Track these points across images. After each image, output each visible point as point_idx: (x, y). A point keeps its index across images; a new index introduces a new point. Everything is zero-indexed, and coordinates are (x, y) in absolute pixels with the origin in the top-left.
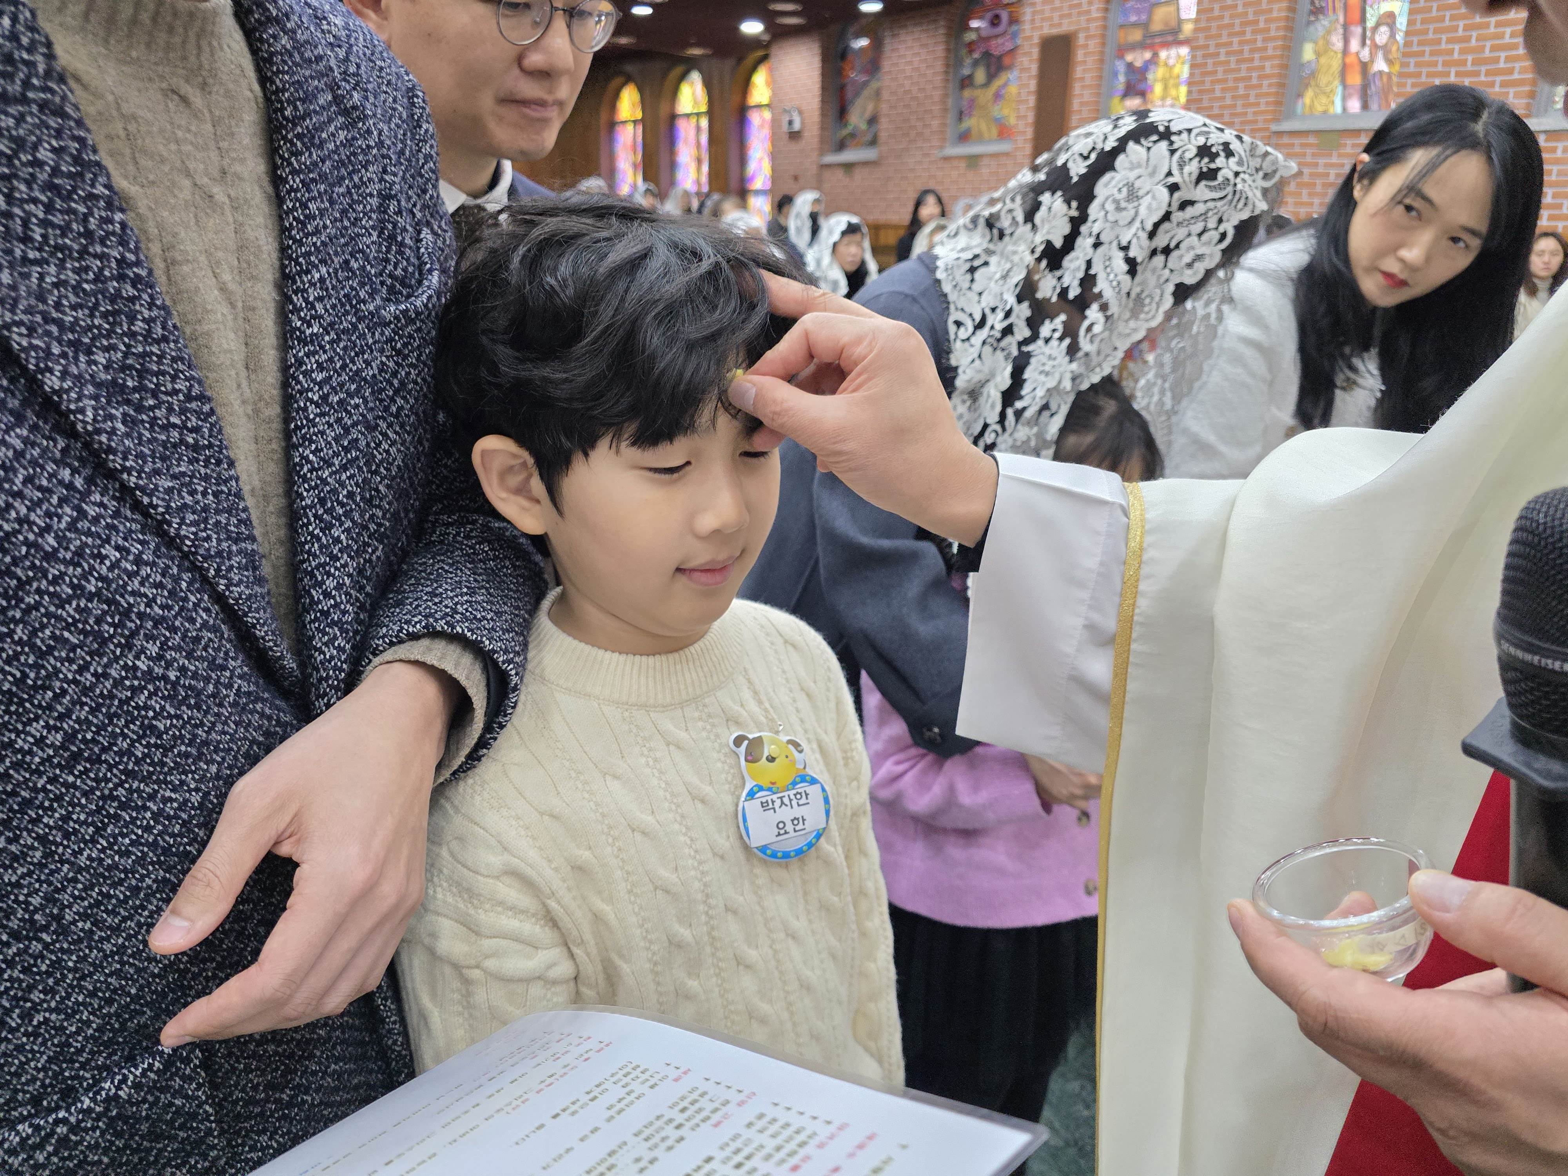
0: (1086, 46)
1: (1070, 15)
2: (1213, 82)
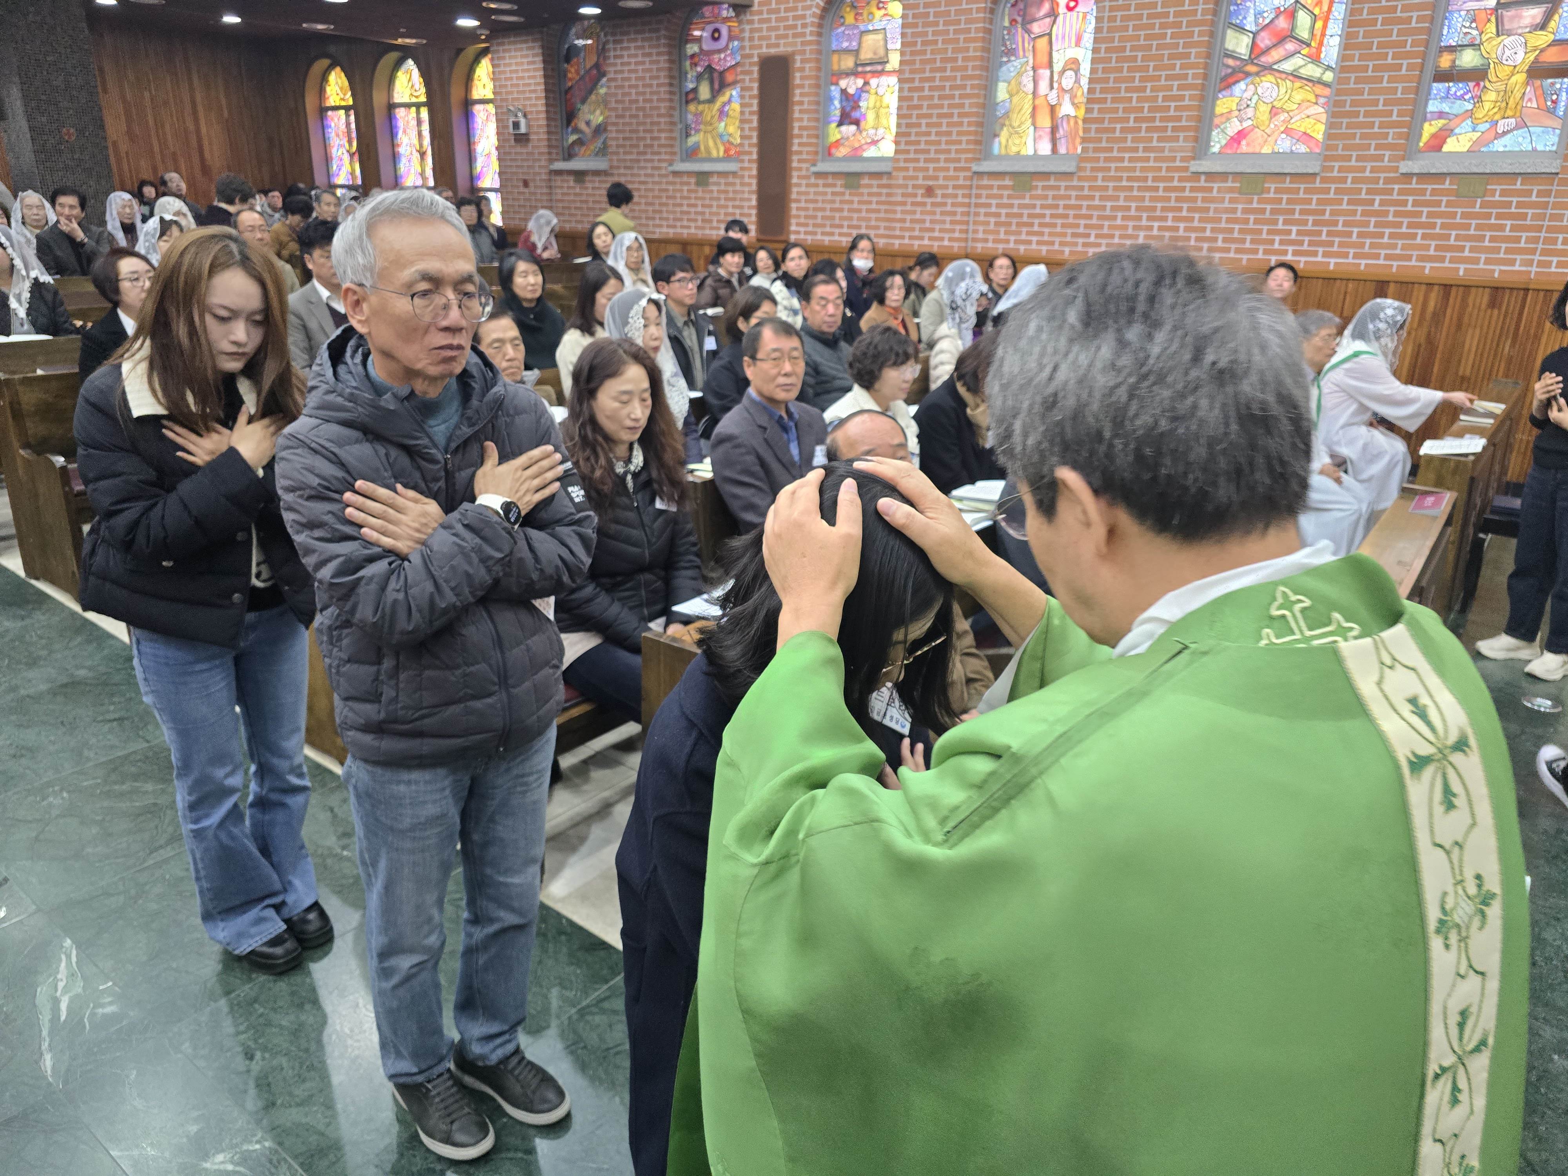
0: (802, 69)
1: (786, 36)
2: (919, 116)
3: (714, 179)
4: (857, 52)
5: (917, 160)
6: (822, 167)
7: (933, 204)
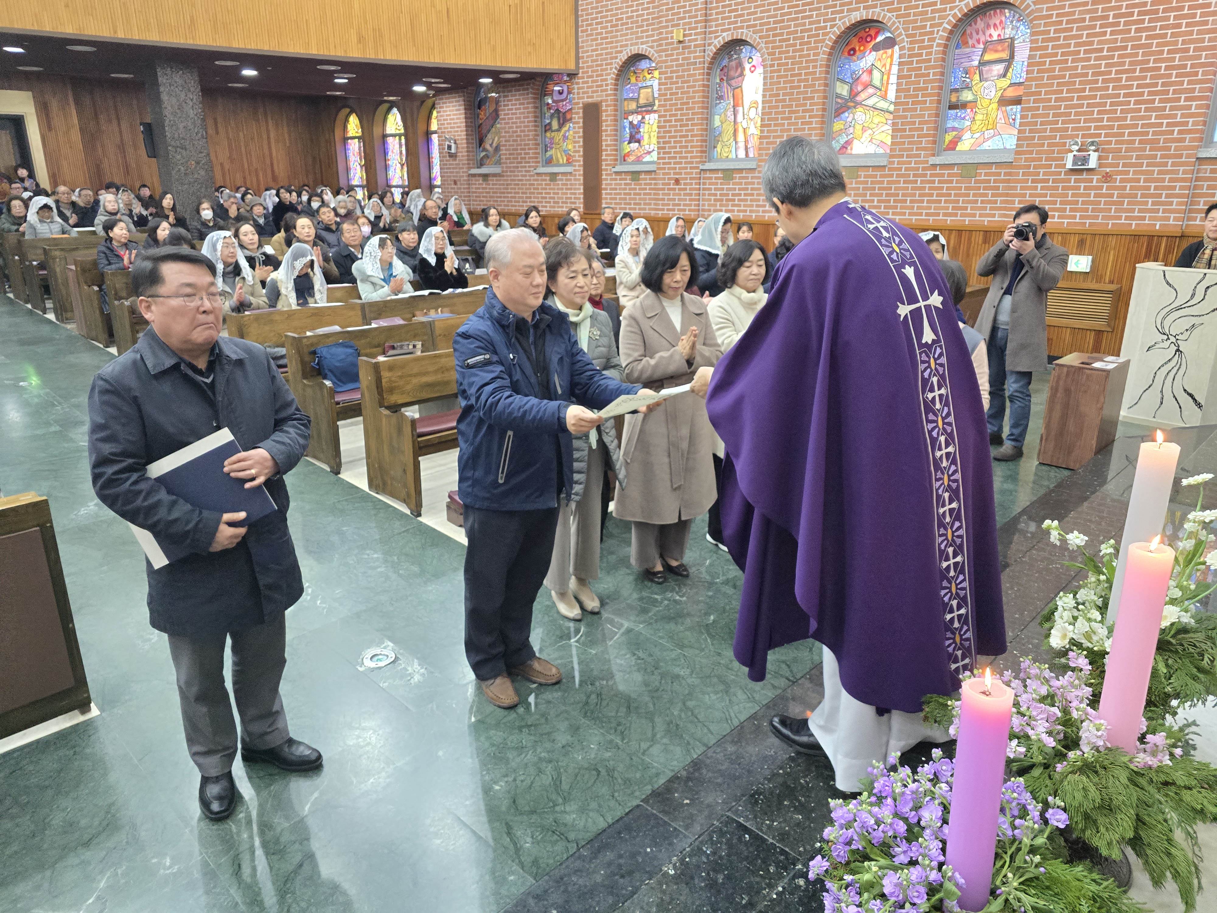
0: (606, 111)
1: (597, 91)
2: (670, 137)
3: (560, 177)
4: (637, 100)
5: (670, 163)
6: (618, 168)
7: (680, 189)
